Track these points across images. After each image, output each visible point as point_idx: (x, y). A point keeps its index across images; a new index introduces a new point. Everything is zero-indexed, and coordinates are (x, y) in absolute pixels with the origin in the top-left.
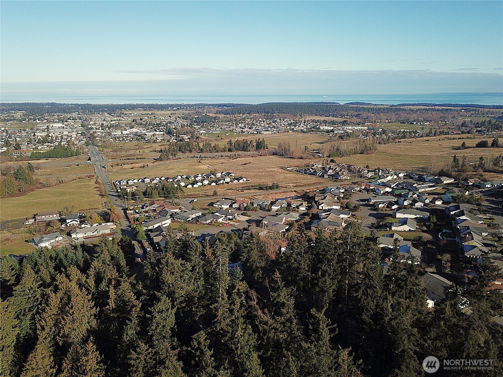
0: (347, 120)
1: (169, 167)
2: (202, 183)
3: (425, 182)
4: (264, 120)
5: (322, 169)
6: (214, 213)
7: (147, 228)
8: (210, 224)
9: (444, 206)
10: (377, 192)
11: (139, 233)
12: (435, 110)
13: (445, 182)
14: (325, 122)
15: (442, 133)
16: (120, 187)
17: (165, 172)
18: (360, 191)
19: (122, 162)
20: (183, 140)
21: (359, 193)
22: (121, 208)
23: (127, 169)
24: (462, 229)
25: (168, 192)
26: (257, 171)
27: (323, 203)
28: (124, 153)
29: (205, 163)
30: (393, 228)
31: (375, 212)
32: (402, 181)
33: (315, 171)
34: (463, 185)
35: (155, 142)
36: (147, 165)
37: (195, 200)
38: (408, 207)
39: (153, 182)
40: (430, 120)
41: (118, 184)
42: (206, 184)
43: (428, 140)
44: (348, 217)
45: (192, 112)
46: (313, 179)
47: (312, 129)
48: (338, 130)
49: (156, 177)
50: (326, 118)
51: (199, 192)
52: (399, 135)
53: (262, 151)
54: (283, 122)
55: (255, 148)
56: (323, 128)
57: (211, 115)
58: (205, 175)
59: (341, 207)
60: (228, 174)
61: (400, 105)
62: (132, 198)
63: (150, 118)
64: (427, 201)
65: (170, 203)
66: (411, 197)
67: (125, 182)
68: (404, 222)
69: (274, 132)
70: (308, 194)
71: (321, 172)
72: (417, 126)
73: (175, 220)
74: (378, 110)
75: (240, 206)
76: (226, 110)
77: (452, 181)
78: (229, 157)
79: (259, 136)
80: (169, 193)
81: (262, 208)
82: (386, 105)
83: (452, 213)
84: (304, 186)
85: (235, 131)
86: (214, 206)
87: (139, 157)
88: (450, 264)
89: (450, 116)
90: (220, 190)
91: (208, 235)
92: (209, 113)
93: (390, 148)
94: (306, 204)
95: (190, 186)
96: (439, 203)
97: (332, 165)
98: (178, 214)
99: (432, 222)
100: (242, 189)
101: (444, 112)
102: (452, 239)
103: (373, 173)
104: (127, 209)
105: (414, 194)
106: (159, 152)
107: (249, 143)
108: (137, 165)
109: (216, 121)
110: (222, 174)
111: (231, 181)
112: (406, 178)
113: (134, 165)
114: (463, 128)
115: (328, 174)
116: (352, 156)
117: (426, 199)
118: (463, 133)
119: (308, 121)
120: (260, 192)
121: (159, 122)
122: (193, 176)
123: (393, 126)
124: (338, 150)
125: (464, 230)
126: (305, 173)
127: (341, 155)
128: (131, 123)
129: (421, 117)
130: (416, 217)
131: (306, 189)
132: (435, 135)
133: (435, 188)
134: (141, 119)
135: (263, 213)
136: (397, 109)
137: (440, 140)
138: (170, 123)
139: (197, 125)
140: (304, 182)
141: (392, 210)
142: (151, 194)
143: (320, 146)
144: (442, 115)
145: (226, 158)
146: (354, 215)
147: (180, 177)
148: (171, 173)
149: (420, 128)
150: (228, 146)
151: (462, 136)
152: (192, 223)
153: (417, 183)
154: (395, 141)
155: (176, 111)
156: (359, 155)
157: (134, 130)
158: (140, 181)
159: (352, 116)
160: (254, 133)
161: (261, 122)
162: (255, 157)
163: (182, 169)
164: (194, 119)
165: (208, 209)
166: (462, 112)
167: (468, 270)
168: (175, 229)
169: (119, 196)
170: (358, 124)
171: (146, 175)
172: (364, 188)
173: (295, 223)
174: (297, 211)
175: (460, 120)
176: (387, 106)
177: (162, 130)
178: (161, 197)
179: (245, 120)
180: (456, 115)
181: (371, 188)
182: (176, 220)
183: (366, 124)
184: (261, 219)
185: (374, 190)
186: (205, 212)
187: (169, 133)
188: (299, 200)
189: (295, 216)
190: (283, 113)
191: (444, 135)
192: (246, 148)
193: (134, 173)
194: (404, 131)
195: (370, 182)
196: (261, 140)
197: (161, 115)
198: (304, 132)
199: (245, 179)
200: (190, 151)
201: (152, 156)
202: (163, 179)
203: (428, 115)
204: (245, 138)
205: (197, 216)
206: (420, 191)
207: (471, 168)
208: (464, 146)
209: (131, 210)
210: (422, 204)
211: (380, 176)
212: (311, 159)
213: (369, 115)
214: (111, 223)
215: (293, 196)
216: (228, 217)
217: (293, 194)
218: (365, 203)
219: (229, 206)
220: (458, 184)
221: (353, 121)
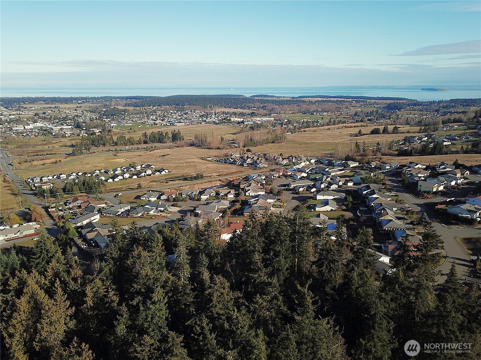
0: (255, 111)
1: (84, 162)
2: (123, 176)
3: (334, 166)
4: (175, 112)
5: (240, 159)
6: (144, 206)
7: (75, 225)
8: (141, 217)
9: (355, 186)
10: (294, 177)
11: (70, 231)
12: (330, 101)
13: (351, 166)
14: (235, 114)
15: (339, 122)
16: (34, 185)
17: (80, 167)
18: (279, 177)
19: (30, 158)
20: (95, 133)
21: (279, 179)
22: (41, 206)
23: (37, 165)
24: (376, 206)
25: (89, 188)
26: (177, 162)
27: (249, 190)
28: (31, 149)
29: (121, 156)
30: (317, 209)
31: (297, 196)
32: (315, 166)
33: (235, 161)
34: (367, 167)
35: (64, 136)
36: (60, 161)
37: (120, 194)
38: (325, 189)
39: (69, 178)
40: (327, 110)
41: (31, 181)
42: (127, 177)
43: (330, 129)
44: (274, 201)
45: (99, 106)
46: (234, 168)
47: (224, 121)
48: (247, 121)
49: (73, 173)
50: (235, 110)
51: (122, 186)
52: (304, 125)
53: (179, 142)
54: (195, 113)
55: (171, 140)
56: (234, 120)
57: (120, 107)
58: (124, 169)
59: (266, 192)
60: (148, 166)
61: (300, 97)
62: (51, 196)
63: (54, 112)
64: (341, 183)
65: (94, 198)
66: (325, 180)
67: (38, 179)
68: (326, 203)
69: (187, 123)
70: (233, 182)
71: (241, 161)
72: (317, 116)
73: (103, 215)
74: (281, 102)
75: (168, 197)
76: (136, 103)
77: (357, 164)
78: (146, 149)
79: (172, 128)
80: (91, 188)
81: (191, 199)
82: (287, 97)
83: (365, 192)
84: (227, 175)
85: (147, 123)
86: (142, 199)
87: (49, 153)
88: (373, 237)
89: (344, 107)
90: (143, 183)
91: (144, 228)
92: (118, 105)
93: (297, 137)
94: (233, 191)
95: (111, 180)
96: (350, 184)
97: (249, 154)
98: (105, 209)
99: (349, 202)
100: (167, 181)
101: (339, 104)
102: (369, 215)
103: (288, 160)
104: (48, 207)
105: (328, 177)
106: (70, 146)
107: (164, 134)
108: (48, 161)
109: (126, 114)
110: (141, 167)
111: (153, 173)
112: (317, 164)
113: (45, 161)
114: (356, 118)
115: (247, 162)
116: (265, 145)
117: (340, 181)
118: (357, 122)
119: (218, 113)
120: (186, 183)
121: (65, 116)
122: (112, 170)
123: (297, 116)
124: (251, 139)
125: (378, 206)
126: (225, 163)
127: (255, 144)
128: (33, 118)
129: (320, 108)
130: (334, 198)
131: (230, 178)
132: (334, 124)
133: (344, 171)
134: (44, 113)
135: (194, 203)
136: (298, 101)
137: (339, 128)
138: (77, 116)
139: (106, 118)
140: (226, 171)
141: (311, 193)
142: (72, 190)
143: (234, 137)
144: (337, 106)
145: (143, 150)
146: (279, 199)
147: (98, 172)
148: (88, 168)
149: (320, 117)
150: (143, 139)
151: (357, 124)
152: (122, 217)
153: (328, 168)
154: (301, 130)
155: (81, 104)
156: (271, 144)
157: (39, 124)
158: (55, 177)
159: (258, 108)
160: (168, 124)
161: (172, 114)
162: (172, 148)
163: (99, 163)
164: (103, 112)
165: (135, 202)
166: (353, 103)
167: (390, 241)
168: (106, 224)
169: (35, 194)
170: (265, 115)
171: (62, 170)
172: (281, 174)
173: (228, 210)
174: (226, 199)
175: (353, 111)
176: (288, 99)
177: (69, 124)
178: (82, 193)
179: (156, 111)
180: (349, 106)
181: (288, 174)
182: (105, 215)
183: (272, 115)
184: (192, 209)
185: (291, 175)
186: (134, 205)
187: (78, 126)
188: (225, 188)
189: (225, 204)
190: (194, 105)
191: (342, 123)
192: (161, 139)
193: (46, 170)
194: (307, 121)
195: (286, 169)
196: (177, 131)
197: (65, 108)
198: (216, 124)
199: (167, 171)
200: (104, 145)
201: (63, 151)
202: (80, 174)
203: (326, 106)
204: (159, 130)
205: (126, 210)
206: (332, 174)
207: (371, 153)
208: (360, 133)
209: (52, 208)
210: (337, 186)
211: (294, 163)
212: (228, 149)
213: (274, 107)
214: (33, 223)
215: (218, 185)
216: (159, 209)
217: (218, 183)
218: (285, 188)
219: (157, 198)
220: (363, 166)
221: (260, 112)
